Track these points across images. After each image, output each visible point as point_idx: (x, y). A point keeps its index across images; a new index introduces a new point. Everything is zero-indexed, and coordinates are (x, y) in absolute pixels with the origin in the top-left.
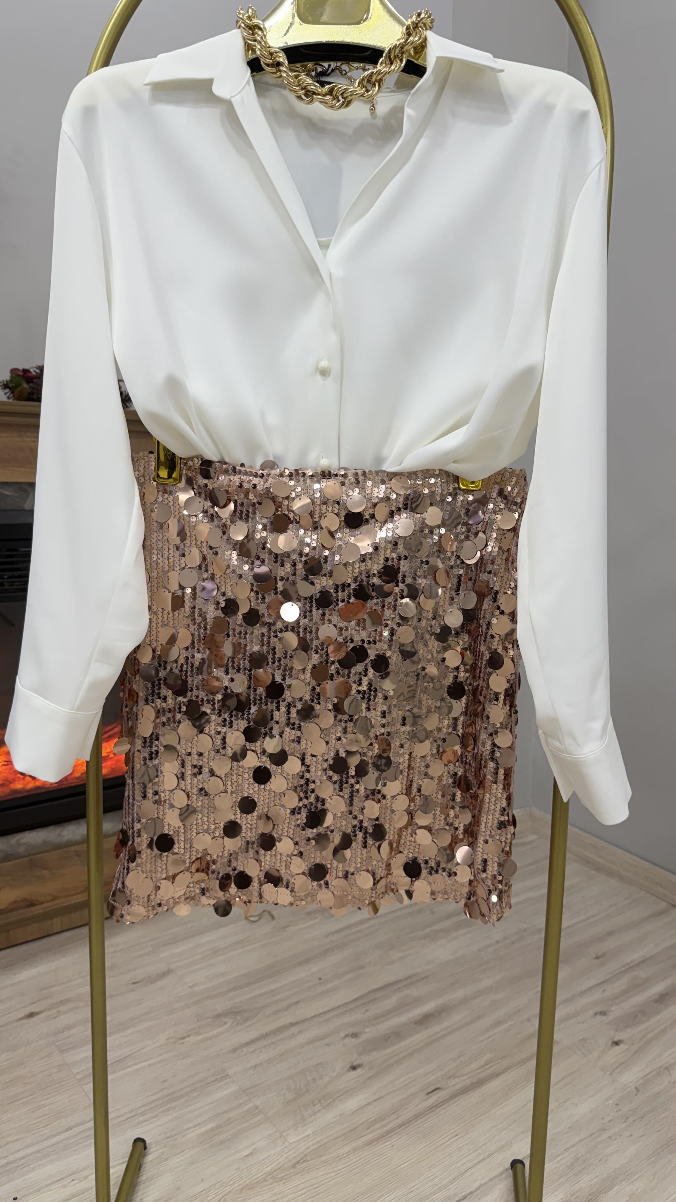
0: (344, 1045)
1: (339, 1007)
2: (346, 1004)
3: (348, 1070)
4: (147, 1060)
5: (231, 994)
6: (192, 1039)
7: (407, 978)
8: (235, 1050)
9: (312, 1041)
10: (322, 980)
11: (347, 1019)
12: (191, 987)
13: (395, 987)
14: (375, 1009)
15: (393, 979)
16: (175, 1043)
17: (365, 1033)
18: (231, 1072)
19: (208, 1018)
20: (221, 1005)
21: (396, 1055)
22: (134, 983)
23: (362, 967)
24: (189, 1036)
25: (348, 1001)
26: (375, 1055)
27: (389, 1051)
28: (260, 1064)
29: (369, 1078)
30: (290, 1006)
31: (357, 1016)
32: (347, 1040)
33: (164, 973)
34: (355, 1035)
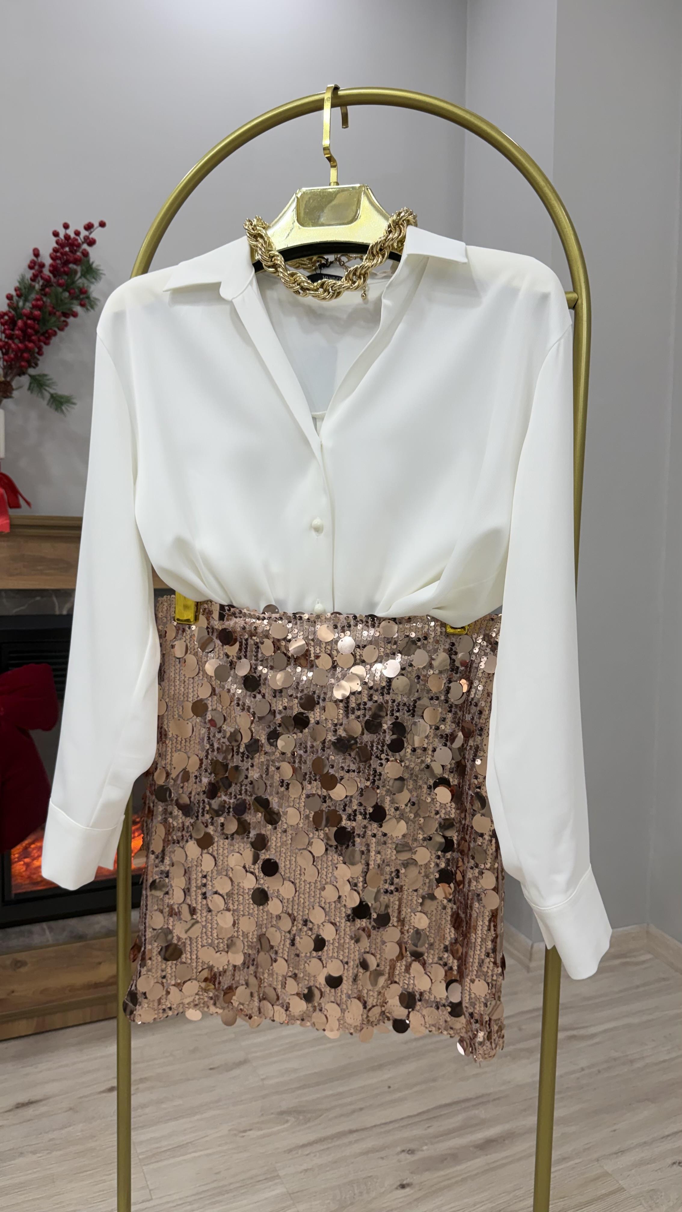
0: (399, 1161)
1: (402, 1119)
2: (409, 1117)
3: (397, 1188)
4: (208, 1149)
5: (300, 1092)
6: (253, 1134)
7: (477, 1098)
8: (290, 1151)
9: (367, 1152)
10: (391, 1089)
11: (407, 1133)
12: (263, 1080)
13: (464, 1105)
14: (438, 1127)
15: (462, 1096)
16: (235, 1135)
17: (422, 1151)
18: (281, 1173)
19: (272, 1113)
20: (288, 1101)
21: (449, 1179)
22: (211, 1069)
23: (434, 1080)
24: (250, 1130)
25: (411, 1114)
26: (427, 1176)
27: (442, 1173)
28: (310, 1169)
29: (416, 1200)
30: (353, 1112)
31: (417, 1131)
32: (403, 1156)
33: (240, 1062)
34: (411, 1152)
